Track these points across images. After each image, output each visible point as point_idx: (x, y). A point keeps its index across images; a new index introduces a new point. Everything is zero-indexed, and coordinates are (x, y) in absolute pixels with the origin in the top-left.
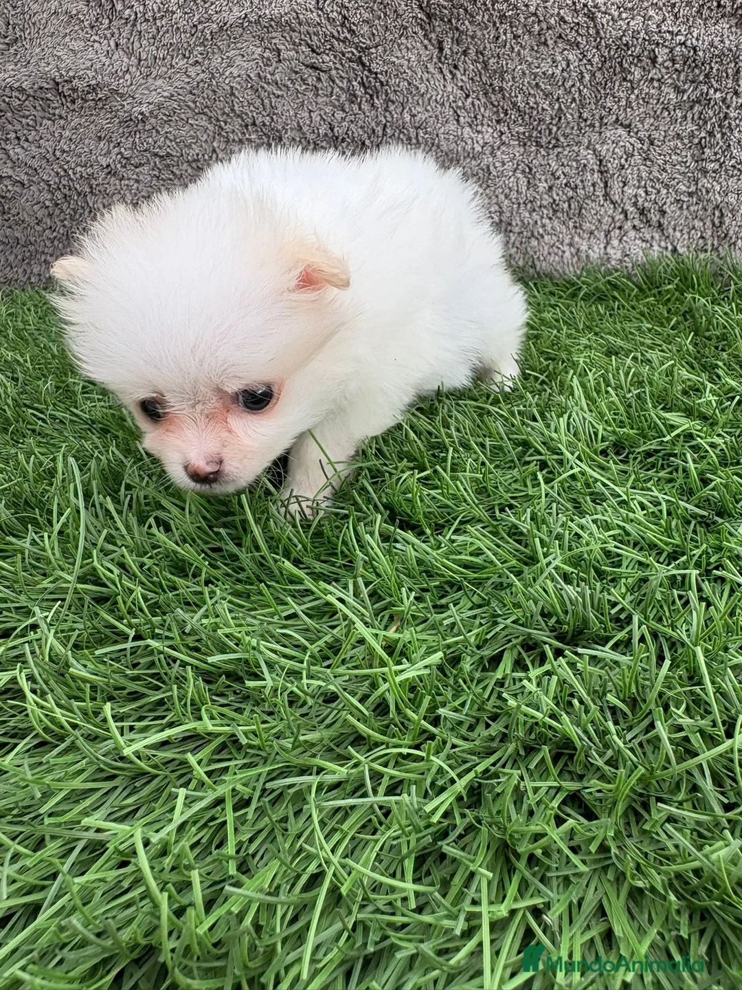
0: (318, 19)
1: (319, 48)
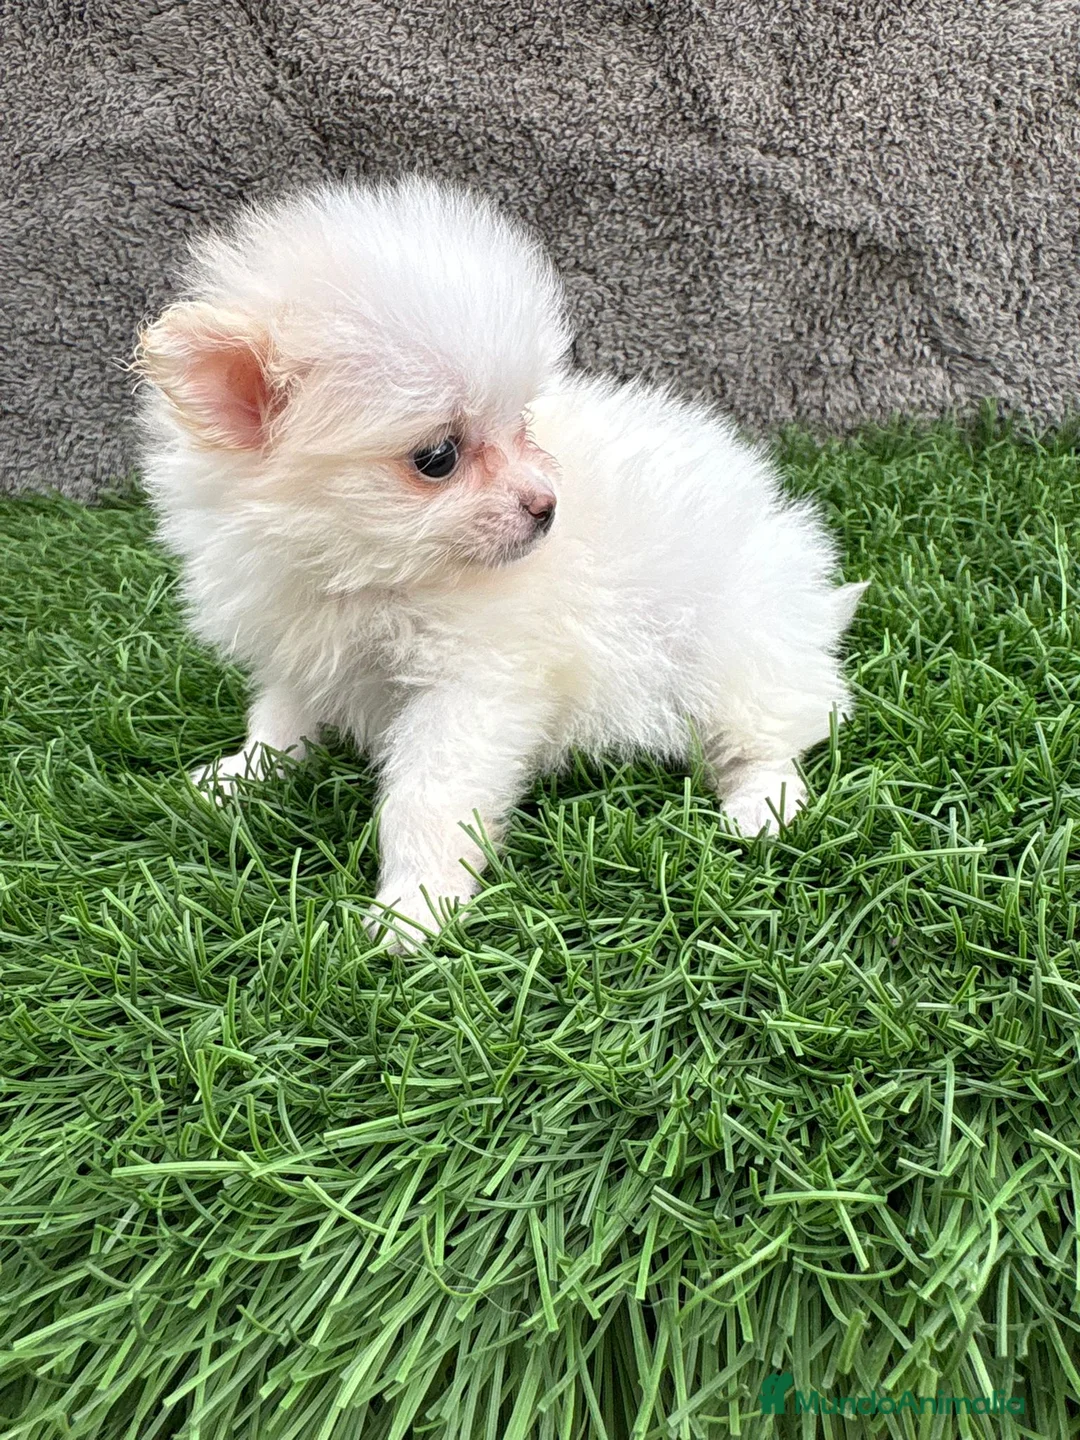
0: (180, 145)
1: (185, 181)
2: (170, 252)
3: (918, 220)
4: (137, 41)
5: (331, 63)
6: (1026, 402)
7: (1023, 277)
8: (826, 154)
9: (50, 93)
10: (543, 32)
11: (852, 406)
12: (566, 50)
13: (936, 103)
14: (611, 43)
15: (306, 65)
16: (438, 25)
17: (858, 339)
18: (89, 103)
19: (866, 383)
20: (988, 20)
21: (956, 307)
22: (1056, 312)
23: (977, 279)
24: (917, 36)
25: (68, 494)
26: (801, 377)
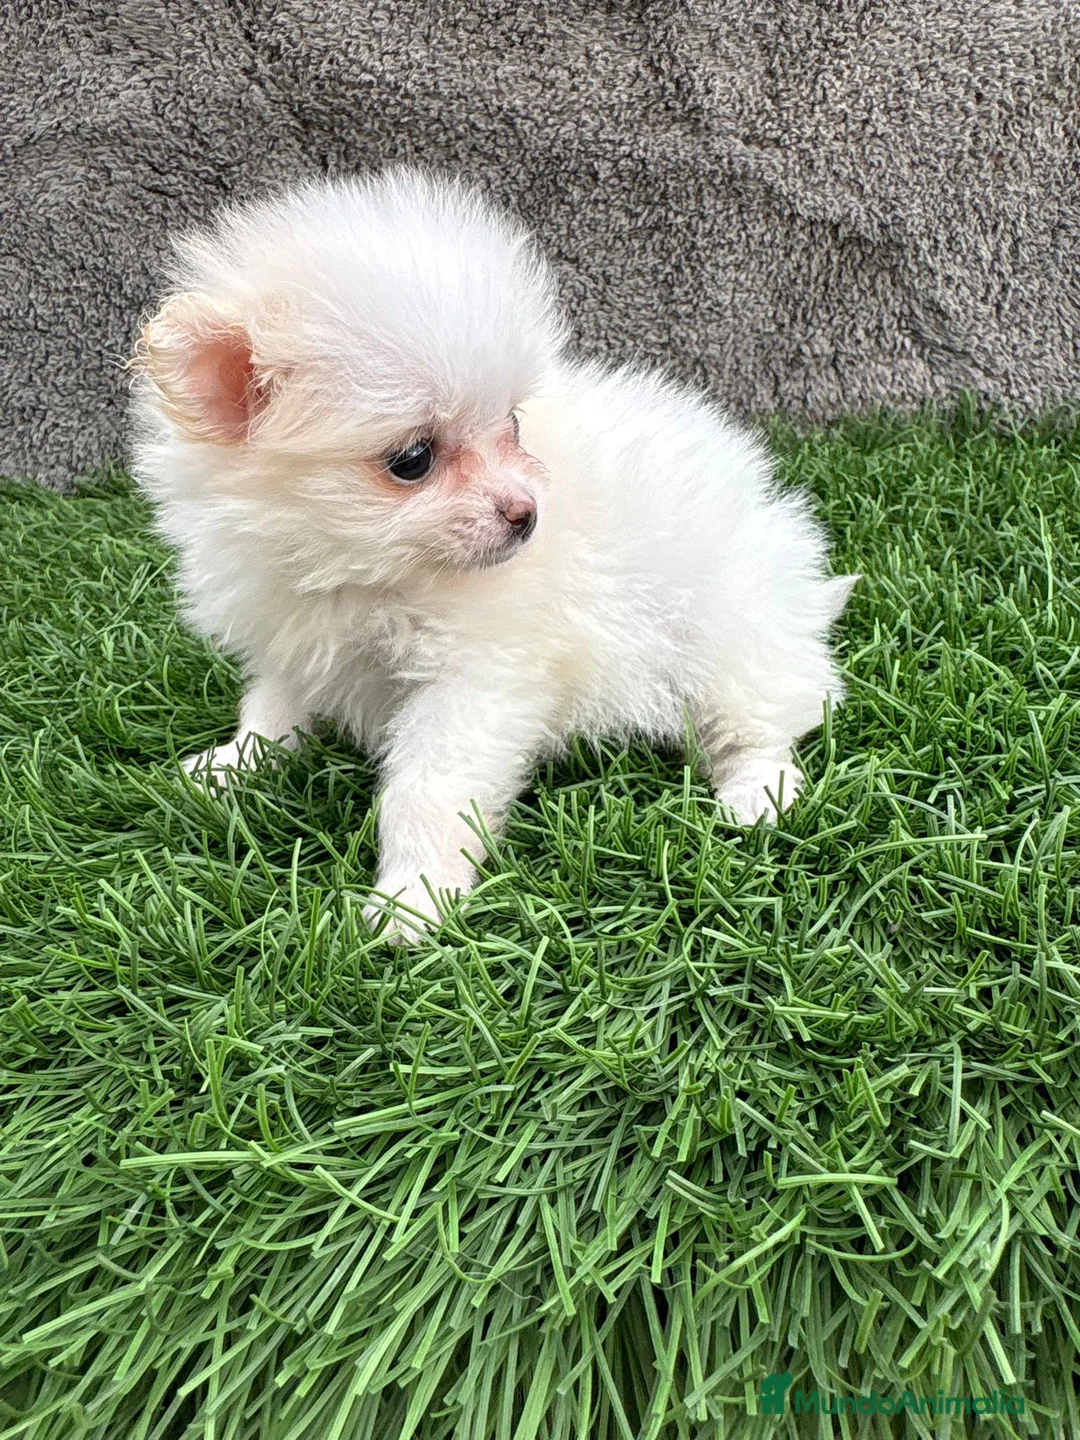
0: (157, 129)
1: (162, 165)
2: (147, 237)
3: (900, 212)
4: (113, 23)
5: (311, 48)
6: (1005, 395)
7: (1003, 270)
8: (808, 146)
9: (23, 75)
10: (526, 20)
11: (833, 397)
12: (549, 37)
13: (918, 96)
14: (594, 31)
15: (286, 49)
16: (419, 11)
17: (839, 331)
18: (63, 86)
19: (847, 374)
20: (970, 14)
21: (937, 299)
22: (1034, 305)
23: (957, 272)
24: (899, 29)
25: (44, 482)
26: (782, 369)
